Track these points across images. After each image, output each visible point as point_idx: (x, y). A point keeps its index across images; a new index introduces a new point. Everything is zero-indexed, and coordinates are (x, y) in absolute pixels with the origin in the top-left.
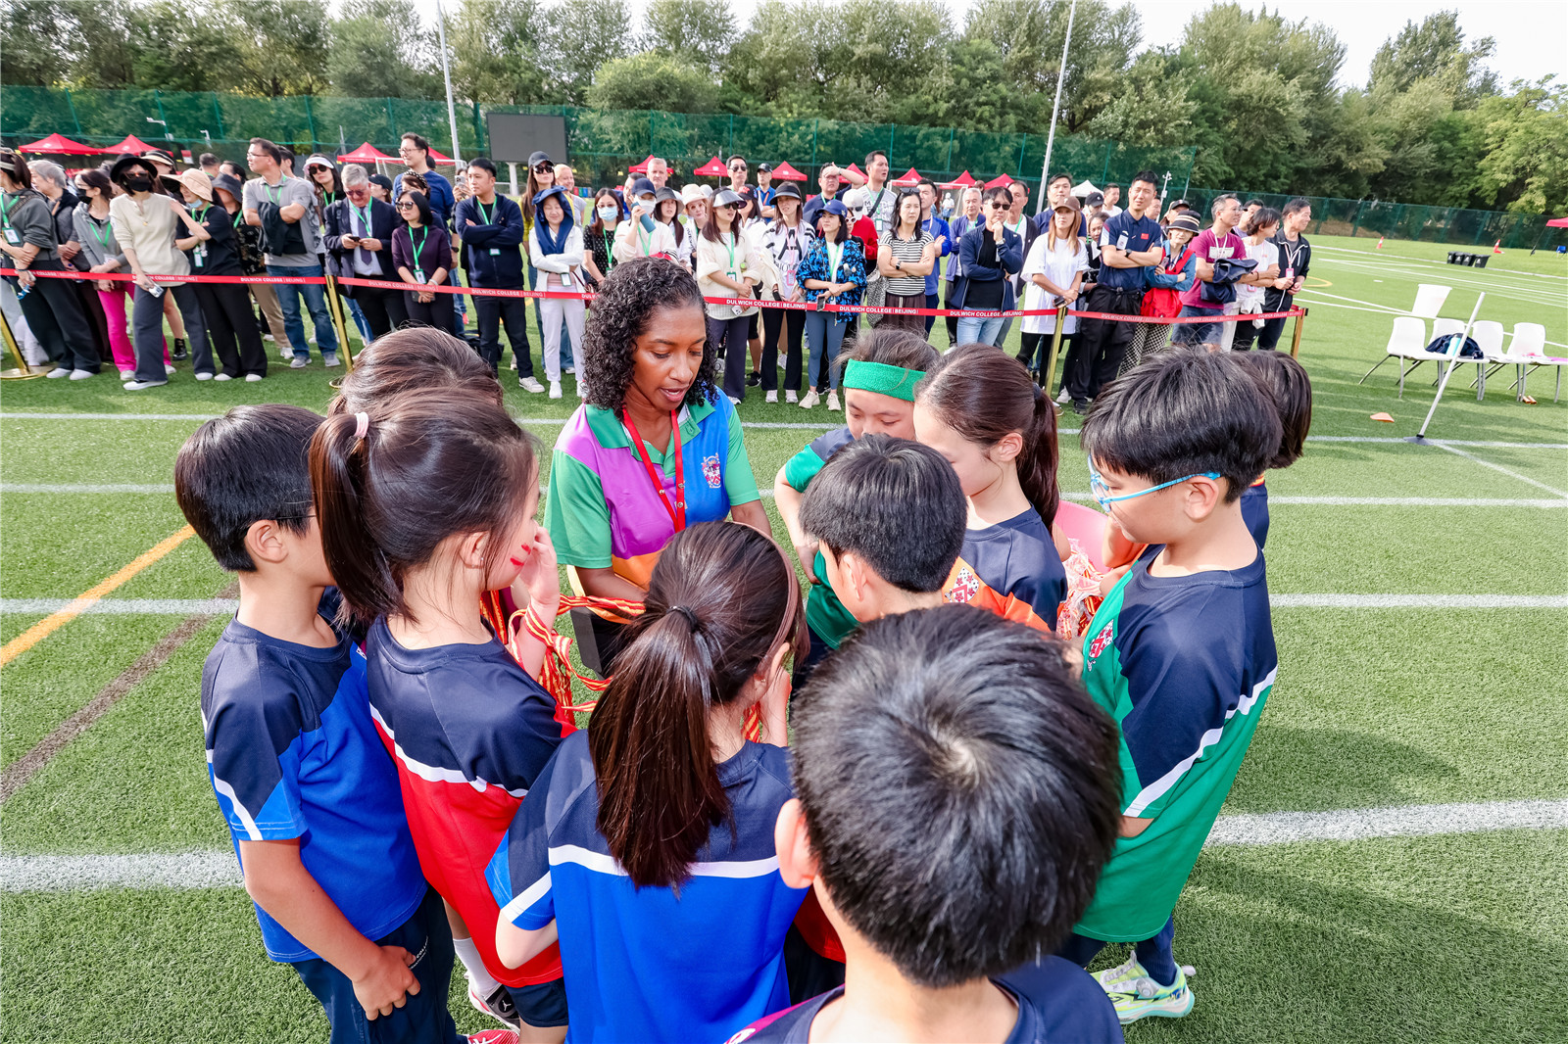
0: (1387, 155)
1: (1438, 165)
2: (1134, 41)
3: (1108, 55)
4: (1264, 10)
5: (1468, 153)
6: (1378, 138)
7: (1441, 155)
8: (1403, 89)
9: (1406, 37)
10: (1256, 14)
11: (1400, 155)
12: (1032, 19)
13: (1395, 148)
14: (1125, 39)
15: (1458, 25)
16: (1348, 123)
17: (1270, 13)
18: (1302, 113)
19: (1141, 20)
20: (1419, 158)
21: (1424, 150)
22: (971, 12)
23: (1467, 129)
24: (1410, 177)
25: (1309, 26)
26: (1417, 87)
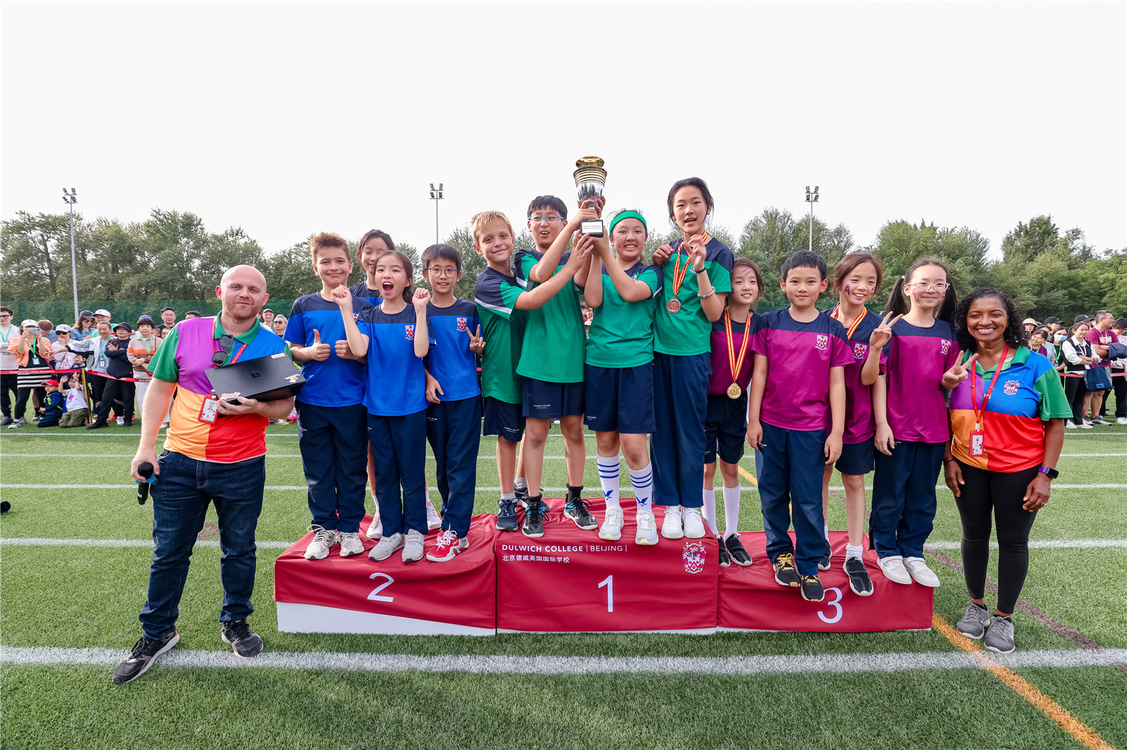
0: (1035, 299)
1: (1073, 303)
2: (848, 245)
3: (834, 253)
4: (923, 224)
5: (1091, 294)
6: (1025, 288)
7: (1072, 296)
8: (1031, 259)
9: (1020, 232)
10: (919, 226)
11: (1043, 297)
12: (782, 238)
13: (1039, 294)
14: (842, 245)
15: (1052, 223)
16: (1002, 281)
17: (928, 225)
18: (970, 278)
19: (850, 234)
20: (1057, 299)
21: (1059, 294)
22: (743, 237)
23: (1084, 280)
24: (1055, 311)
25: (957, 230)
26: (1040, 258)
